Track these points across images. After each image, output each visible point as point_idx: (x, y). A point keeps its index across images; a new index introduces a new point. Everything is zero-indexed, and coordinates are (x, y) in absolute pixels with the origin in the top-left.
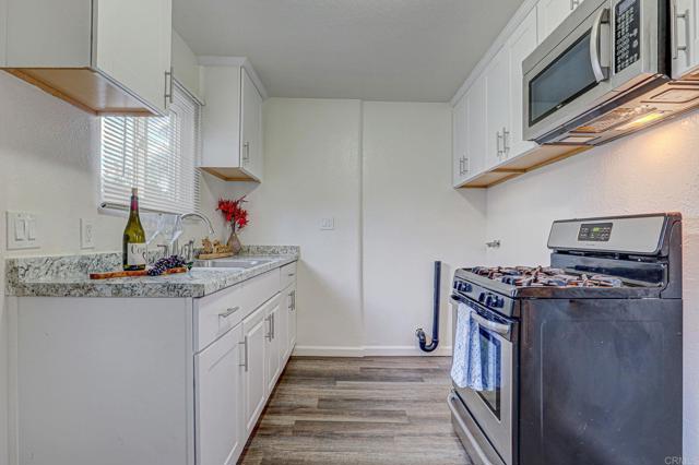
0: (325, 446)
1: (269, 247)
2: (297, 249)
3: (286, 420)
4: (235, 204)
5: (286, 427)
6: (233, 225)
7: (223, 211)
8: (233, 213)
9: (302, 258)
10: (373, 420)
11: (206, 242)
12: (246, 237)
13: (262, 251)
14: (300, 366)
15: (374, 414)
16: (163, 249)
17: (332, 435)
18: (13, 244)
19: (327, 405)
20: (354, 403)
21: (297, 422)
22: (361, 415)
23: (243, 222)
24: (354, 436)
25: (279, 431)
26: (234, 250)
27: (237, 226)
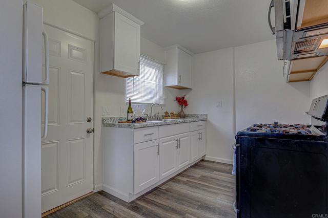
0: (190, 190)
1: (196, 115)
2: (207, 115)
3: (185, 179)
4: (184, 98)
5: (182, 181)
6: (182, 106)
7: (178, 101)
8: (182, 102)
9: (209, 119)
10: (217, 187)
11: (166, 113)
12: (187, 111)
13: (193, 116)
14: (205, 164)
15: (219, 185)
16: (146, 115)
17: (196, 187)
18: (103, 114)
19: (203, 178)
20: (213, 180)
21: (187, 181)
22: (213, 184)
23: (186, 105)
24: (204, 190)
25: (179, 181)
26: (181, 116)
27: (184, 106)
